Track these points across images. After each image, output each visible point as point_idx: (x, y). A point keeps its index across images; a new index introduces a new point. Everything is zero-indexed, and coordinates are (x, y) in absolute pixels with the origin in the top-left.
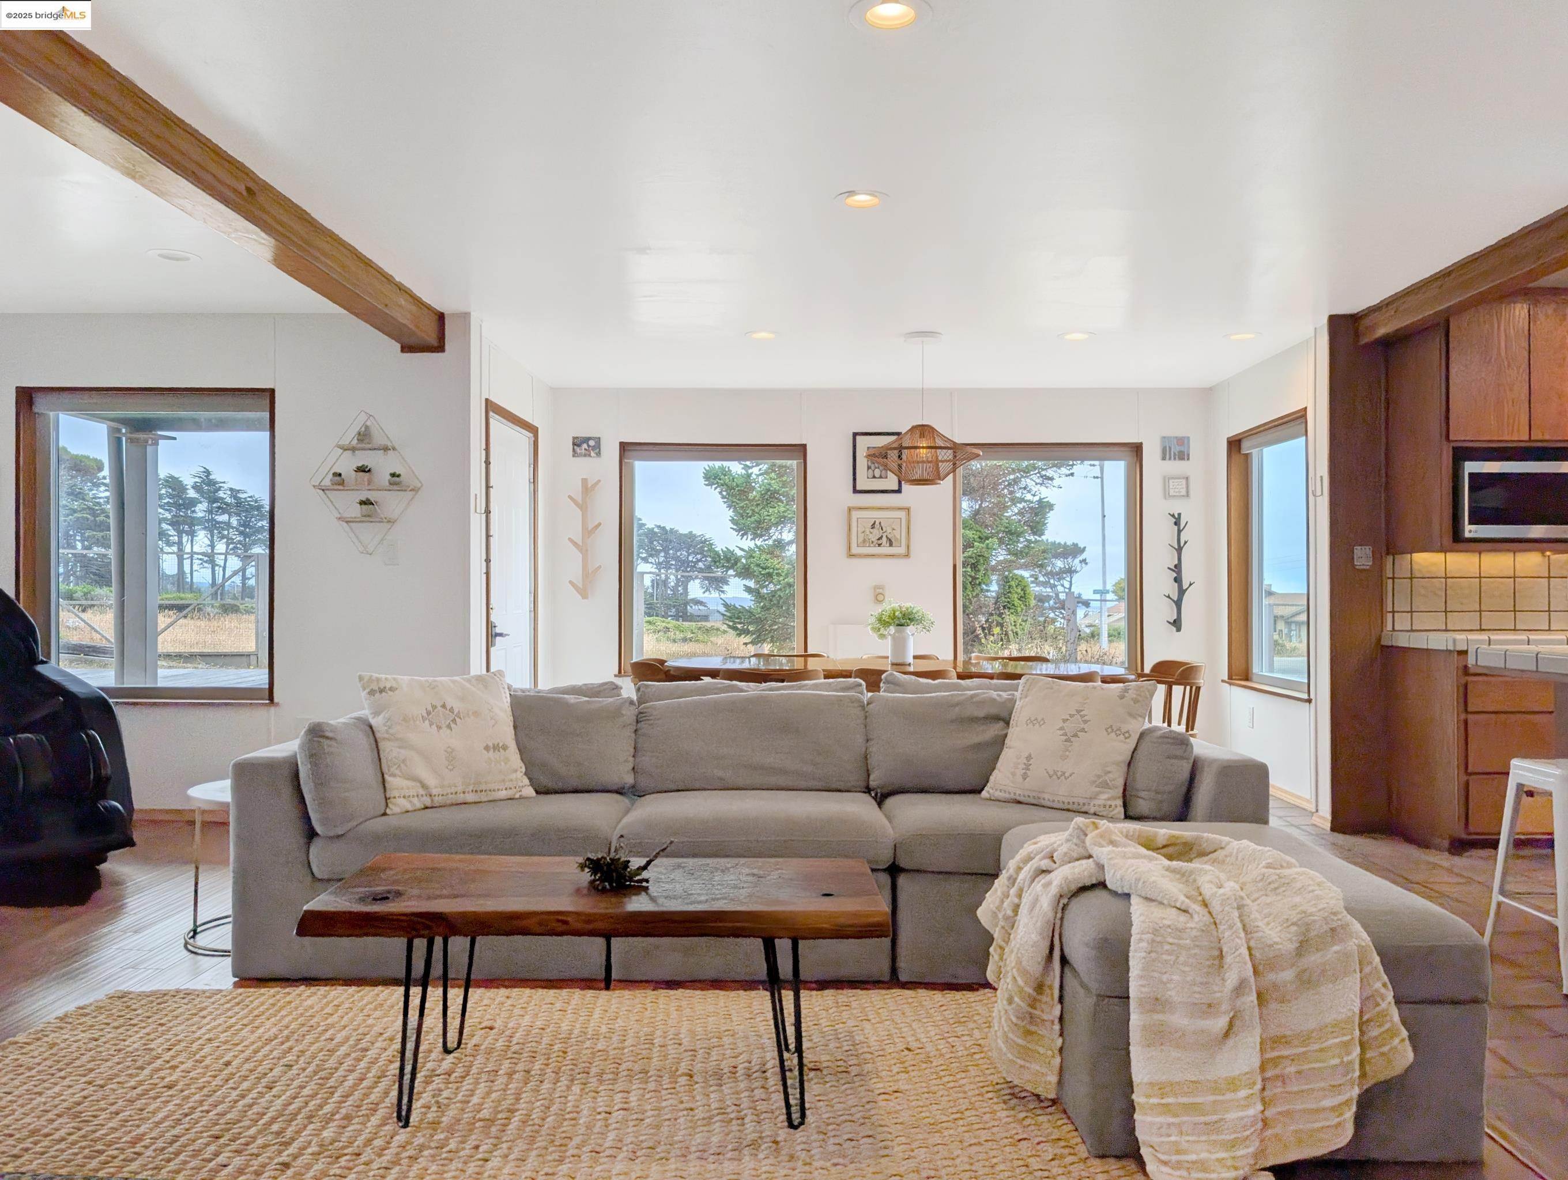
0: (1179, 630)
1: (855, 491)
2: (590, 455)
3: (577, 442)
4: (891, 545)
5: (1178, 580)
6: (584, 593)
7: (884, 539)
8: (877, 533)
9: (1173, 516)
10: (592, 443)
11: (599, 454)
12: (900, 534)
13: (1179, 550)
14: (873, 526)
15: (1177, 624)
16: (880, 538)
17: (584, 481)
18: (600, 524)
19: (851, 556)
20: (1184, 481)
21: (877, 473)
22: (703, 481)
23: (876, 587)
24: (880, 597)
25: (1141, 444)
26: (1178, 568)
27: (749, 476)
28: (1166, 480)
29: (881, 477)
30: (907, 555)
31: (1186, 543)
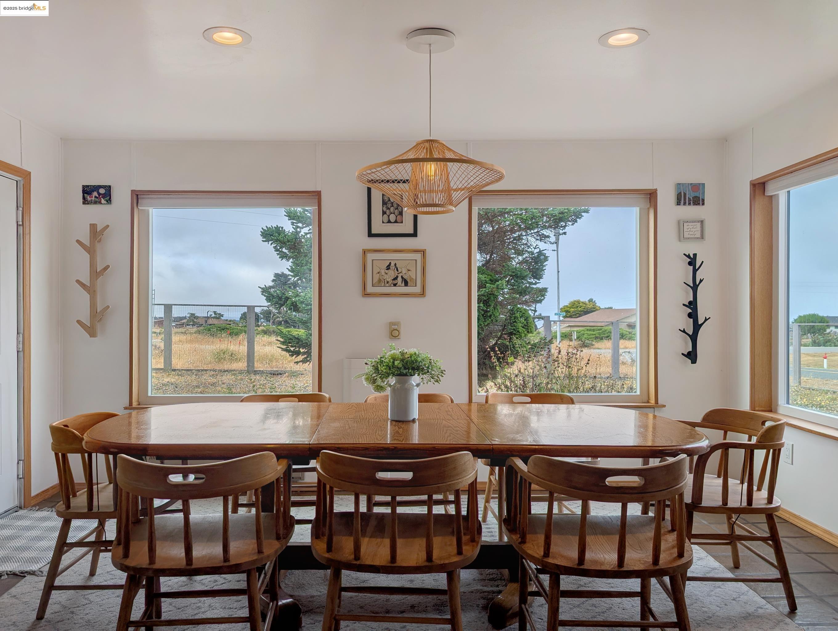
0: (694, 361)
1: (370, 235)
2: (100, 203)
3: (87, 191)
4: (406, 284)
5: (693, 315)
6: (91, 331)
7: (400, 279)
8: (392, 274)
9: (688, 256)
10: (102, 191)
11: (109, 201)
12: (415, 274)
13: (695, 288)
14: (388, 268)
15: (692, 356)
16: (396, 278)
17: (93, 227)
18: (108, 267)
19: (366, 295)
20: (699, 225)
21: (392, 218)
22: (261, 238)
23: (391, 324)
24: (396, 333)
25: (656, 190)
26: (693, 305)
27: (297, 233)
28: (680, 224)
29: (396, 222)
30: (423, 294)
31: (701, 281)
